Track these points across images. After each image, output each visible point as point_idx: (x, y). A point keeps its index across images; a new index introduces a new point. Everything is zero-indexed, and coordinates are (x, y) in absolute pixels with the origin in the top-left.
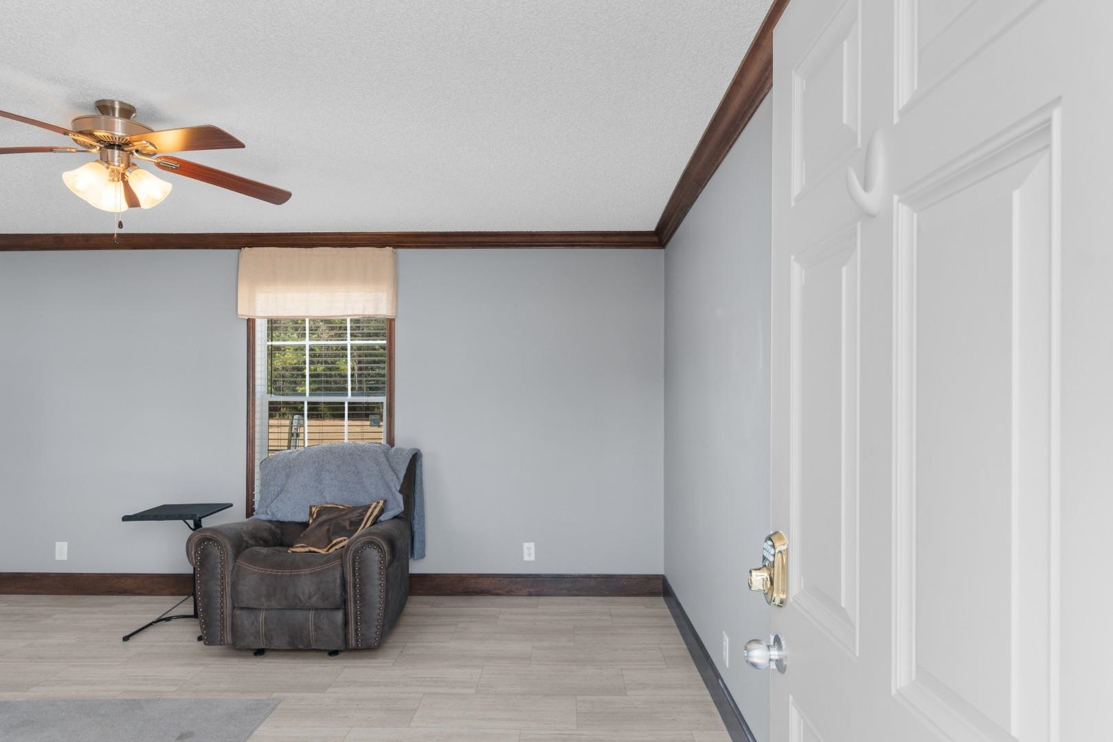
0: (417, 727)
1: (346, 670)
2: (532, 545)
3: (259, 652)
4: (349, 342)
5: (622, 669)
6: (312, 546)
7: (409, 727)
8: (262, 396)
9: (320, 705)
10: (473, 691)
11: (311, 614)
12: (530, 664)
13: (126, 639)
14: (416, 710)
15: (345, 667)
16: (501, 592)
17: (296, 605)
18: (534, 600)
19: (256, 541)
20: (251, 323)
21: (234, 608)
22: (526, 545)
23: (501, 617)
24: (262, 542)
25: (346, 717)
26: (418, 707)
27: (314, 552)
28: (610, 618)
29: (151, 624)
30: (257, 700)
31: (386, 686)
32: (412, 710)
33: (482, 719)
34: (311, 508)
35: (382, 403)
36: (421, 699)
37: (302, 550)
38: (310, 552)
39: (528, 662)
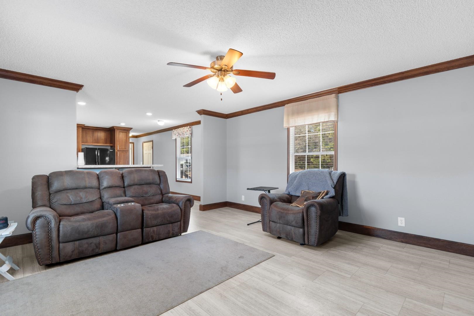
0: (316, 283)
1: (303, 251)
2: (403, 219)
3: (279, 238)
4: (321, 133)
5: (445, 293)
6: (298, 205)
7: (313, 281)
8: (293, 154)
9: (286, 261)
10: (349, 276)
11: (293, 228)
12: (386, 273)
13: (248, 225)
14: (320, 276)
15: (303, 250)
16: (386, 238)
17: (288, 223)
18: (404, 245)
19: (280, 200)
20: (288, 129)
21: (270, 221)
22: (399, 219)
23: (381, 248)
24: (282, 201)
25: (292, 269)
26: (321, 275)
27: (298, 206)
28: (448, 264)
29: (256, 222)
30: (267, 253)
31: (313, 262)
32: (318, 275)
33: (347, 291)
34: (302, 191)
35: (333, 155)
36: (324, 272)
37: (294, 205)
38: (297, 206)
39: (386, 272)
